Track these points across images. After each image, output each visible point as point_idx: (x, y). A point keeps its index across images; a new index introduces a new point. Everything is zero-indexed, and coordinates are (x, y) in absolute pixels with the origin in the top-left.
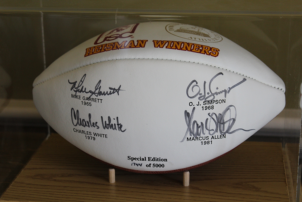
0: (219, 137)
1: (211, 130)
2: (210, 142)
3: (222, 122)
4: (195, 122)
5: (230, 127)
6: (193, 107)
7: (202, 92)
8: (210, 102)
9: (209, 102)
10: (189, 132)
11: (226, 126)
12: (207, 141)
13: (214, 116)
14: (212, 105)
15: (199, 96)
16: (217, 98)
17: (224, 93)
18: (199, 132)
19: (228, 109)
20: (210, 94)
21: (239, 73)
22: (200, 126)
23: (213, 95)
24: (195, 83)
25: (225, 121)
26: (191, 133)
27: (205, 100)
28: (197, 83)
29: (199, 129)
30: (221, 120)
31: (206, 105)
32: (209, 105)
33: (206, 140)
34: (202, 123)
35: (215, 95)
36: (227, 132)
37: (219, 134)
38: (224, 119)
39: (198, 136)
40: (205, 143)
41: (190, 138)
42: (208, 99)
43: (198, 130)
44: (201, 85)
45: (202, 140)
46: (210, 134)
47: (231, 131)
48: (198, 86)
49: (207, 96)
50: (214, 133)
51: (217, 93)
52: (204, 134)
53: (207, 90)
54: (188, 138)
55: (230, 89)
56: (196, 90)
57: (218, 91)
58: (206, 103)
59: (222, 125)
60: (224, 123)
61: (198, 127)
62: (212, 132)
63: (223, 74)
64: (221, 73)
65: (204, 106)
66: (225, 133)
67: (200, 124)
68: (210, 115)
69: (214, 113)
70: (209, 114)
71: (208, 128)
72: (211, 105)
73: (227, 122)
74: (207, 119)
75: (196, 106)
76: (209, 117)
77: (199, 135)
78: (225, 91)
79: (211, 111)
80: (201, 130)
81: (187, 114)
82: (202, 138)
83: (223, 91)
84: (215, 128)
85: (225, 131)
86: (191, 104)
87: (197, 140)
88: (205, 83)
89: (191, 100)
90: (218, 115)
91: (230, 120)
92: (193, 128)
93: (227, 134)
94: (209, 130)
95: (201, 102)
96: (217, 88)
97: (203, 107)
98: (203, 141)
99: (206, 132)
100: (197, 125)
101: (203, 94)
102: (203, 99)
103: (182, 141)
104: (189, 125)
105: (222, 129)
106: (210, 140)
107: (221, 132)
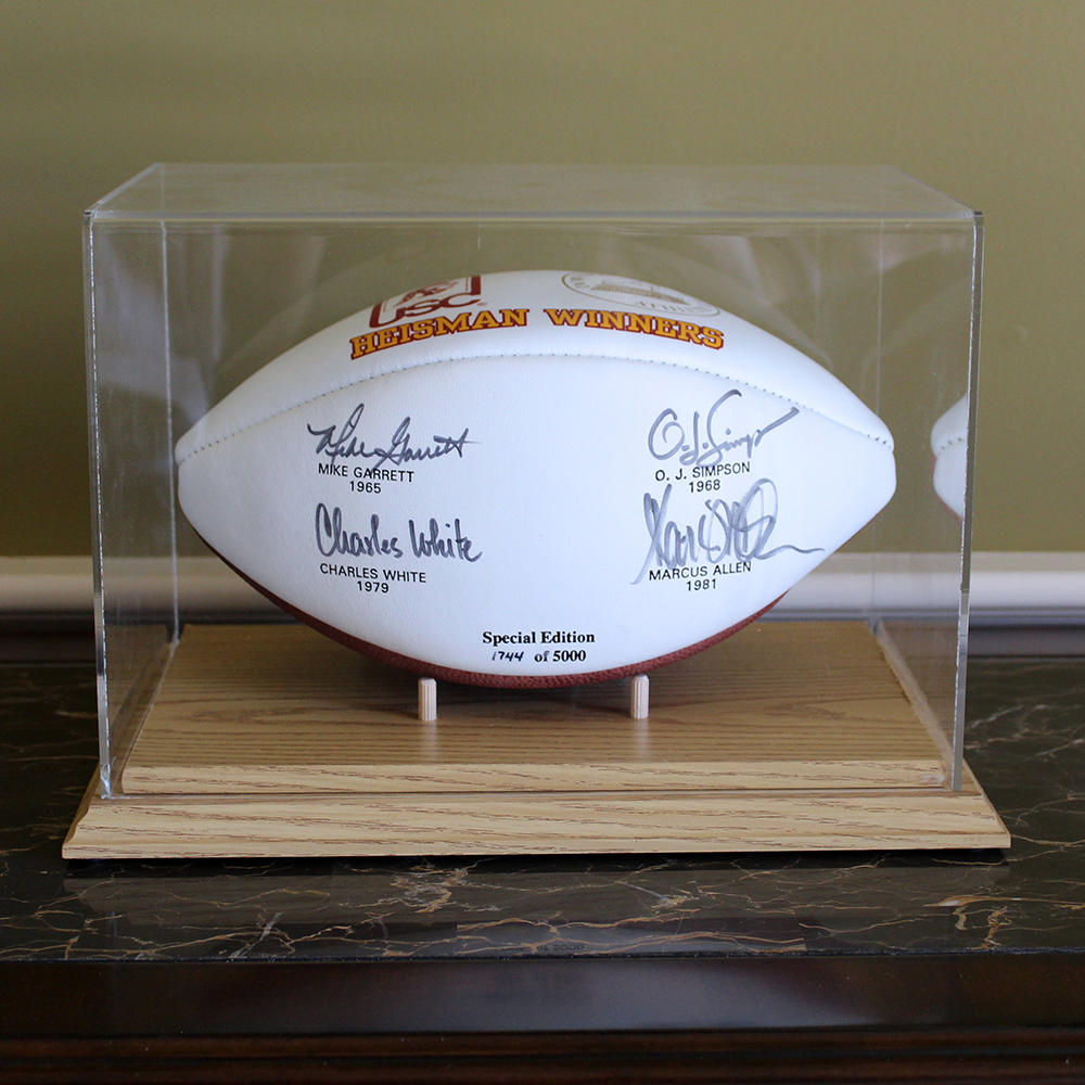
0: (734, 569)
1: (712, 549)
2: (711, 584)
3: (741, 526)
4: (671, 525)
5: (761, 542)
6: (665, 483)
7: (689, 441)
8: (710, 469)
9: (707, 469)
10: (655, 555)
11: (753, 535)
12: (702, 579)
13: (721, 510)
14: (717, 477)
15: (681, 453)
16: (730, 457)
17: (745, 444)
18: (682, 556)
19: (756, 490)
20: (711, 447)
21: (778, 394)
22: (684, 537)
23: (717, 449)
24: (669, 418)
25: (749, 524)
26: (662, 556)
27: (698, 464)
28: (675, 418)
29: (683, 546)
30: (738, 521)
31: (700, 479)
32: (709, 478)
33: (699, 578)
34: (689, 529)
35: (723, 451)
36: (754, 554)
37: (732, 559)
38: (748, 517)
39: (678, 567)
40: (698, 585)
41: (659, 572)
42: (704, 463)
43: (678, 549)
44: (686, 421)
45: (690, 578)
46: (710, 560)
47: (763, 552)
48: (678, 426)
49: (702, 452)
50: (720, 558)
51: (727, 446)
52: (694, 559)
53: (703, 438)
54: (651, 573)
55: (761, 433)
56: (674, 435)
57: (731, 439)
58: (700, 471)
59: (742, 535)
60: (745, 530)
61: (679, 540)
62: (715, 555)
63: (740, 395)
64: (736, 392)
65: (695, 481)
66: (749, 557)
67: (684, 533)
68: (711, 505)
69: (722, 502)
70: (707, 504)
71: (706, 544)
72: (713, 478)
73: (753, 525)
74: (703, 517)
75: (673, 481)
76: (708, 513)
77: (683, 562)
78: (748, 439)
79: (713, 495)
80: (686, 549)
81: (650, 503)
82: (689, 572)
83: (742, 440)
84: (722, 544)
85: (750, 551)
86: (660, 475)
87: (676, 576)
88: (696, 416)
89: (661, 464)
90: (730, 508)
91: (763, 519)
92: (667, 543)
93: (753, 560)
94: (709, 549)
95: (688, 471)
96: (728, 432)
97: (691, 484)
98: (693, 580)
99: (701, 553)
100: (678, 533)
101: (692, 448)
102: (692, 461)
103: (636, 582)
104: (655, 535)
105: (741, 545)
106: (710, 576)
107: (739, 554)
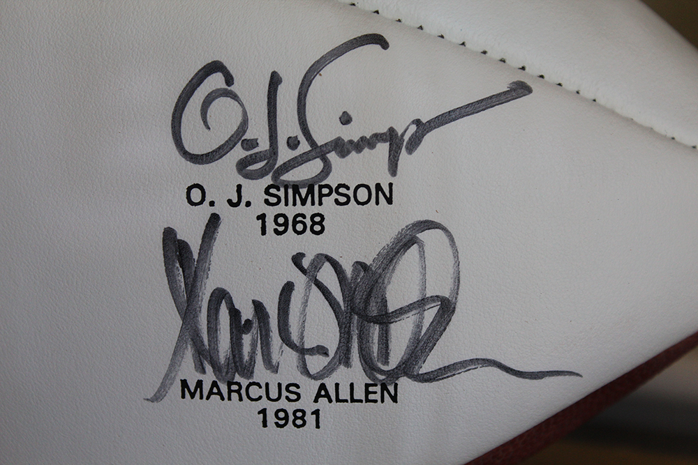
0: (359, 393)
1: (312, 351)
2: (311, 419)
3: (373, 310)
4: (220, 296)
5: (422, 345)
6: (205, 212)
7: (258, 130)
8: (303, 192)
9: (296, 189)
10: (189, 353)
11: (401, 334)
12: (290, 408)
13: (327, 275)
14: (317, 209)
15: (238, 153)
16: (345, 170)
17: (383, 148)
18: (246, 358)
19: (406, 241)
20: (304, 147)
21: (495, 54)
22: (248, 321)
23: (319, 152)
24: (215, 81)
25: (391, 309)
26: (204, 355)
27: (275, 177)
28: (229, 80)
29: (247, 339)
30: (367, 302)
31: (281, 209)
32: (299, 209)
33: (283, 403)
34: (258, 307)
35: (332, 157)
36: (407, 368)
37: (353, 375)
38: (389, 296)
39: (237, 378)
40: (283, 420)
41: (199, 384)
42: (291, 176)
43: (236, 344)
44: (252, 90)
45: (264, 403)
46: (305, 371)
47: (431, 364)
48: (234, 97)
49: (285, 155)
50: (328, 370)
51: (341, 147)
52: (274, 369)
53: (288, 126)
54: (184, 384)
55: (423, 128)
56: (225, 116)
57: (351, 133)
58: (281, 193)
59: (375, 331)
60: (385, 319)
61: (239, 327)
62: (316, 363)
64: (378, 40)
65: (271, 212)
66: (394, 375)
67: (247, 313)
68: (306, 263)
69: (329, 259)
70: (297, 259)
71: (295, 337)
72: (309, 210)
73: (402, 312)
74: (288, 288)
75: (222, 209)
76: (300, 280)
77: (248, 371)
78: (391, 137)
79: (310, 245)
80: (254, 345)
81: (174, 247)
82: (262, 392)
83: (378, 138)
84: (332, 344)
85: (394, 361)
86: (196, 195)
87: (235, 396)
88: (275, 80)
89: (198, 173)
90: (348, 270)
91: (422, 303)
92: (213, 329)
93: (404, 382)
94: (302, 351)
95: (255, 190)
96: (346, 119)
97: (262, 217)
98: (272, 408)
99: (287, 359)
100: (235, 314)
101: (264, 145)
102: (261, 174)
103: (157, 398)
104: (187, 311)
105: (375, 349)
106: (307, 403)
107: (369, 366)
